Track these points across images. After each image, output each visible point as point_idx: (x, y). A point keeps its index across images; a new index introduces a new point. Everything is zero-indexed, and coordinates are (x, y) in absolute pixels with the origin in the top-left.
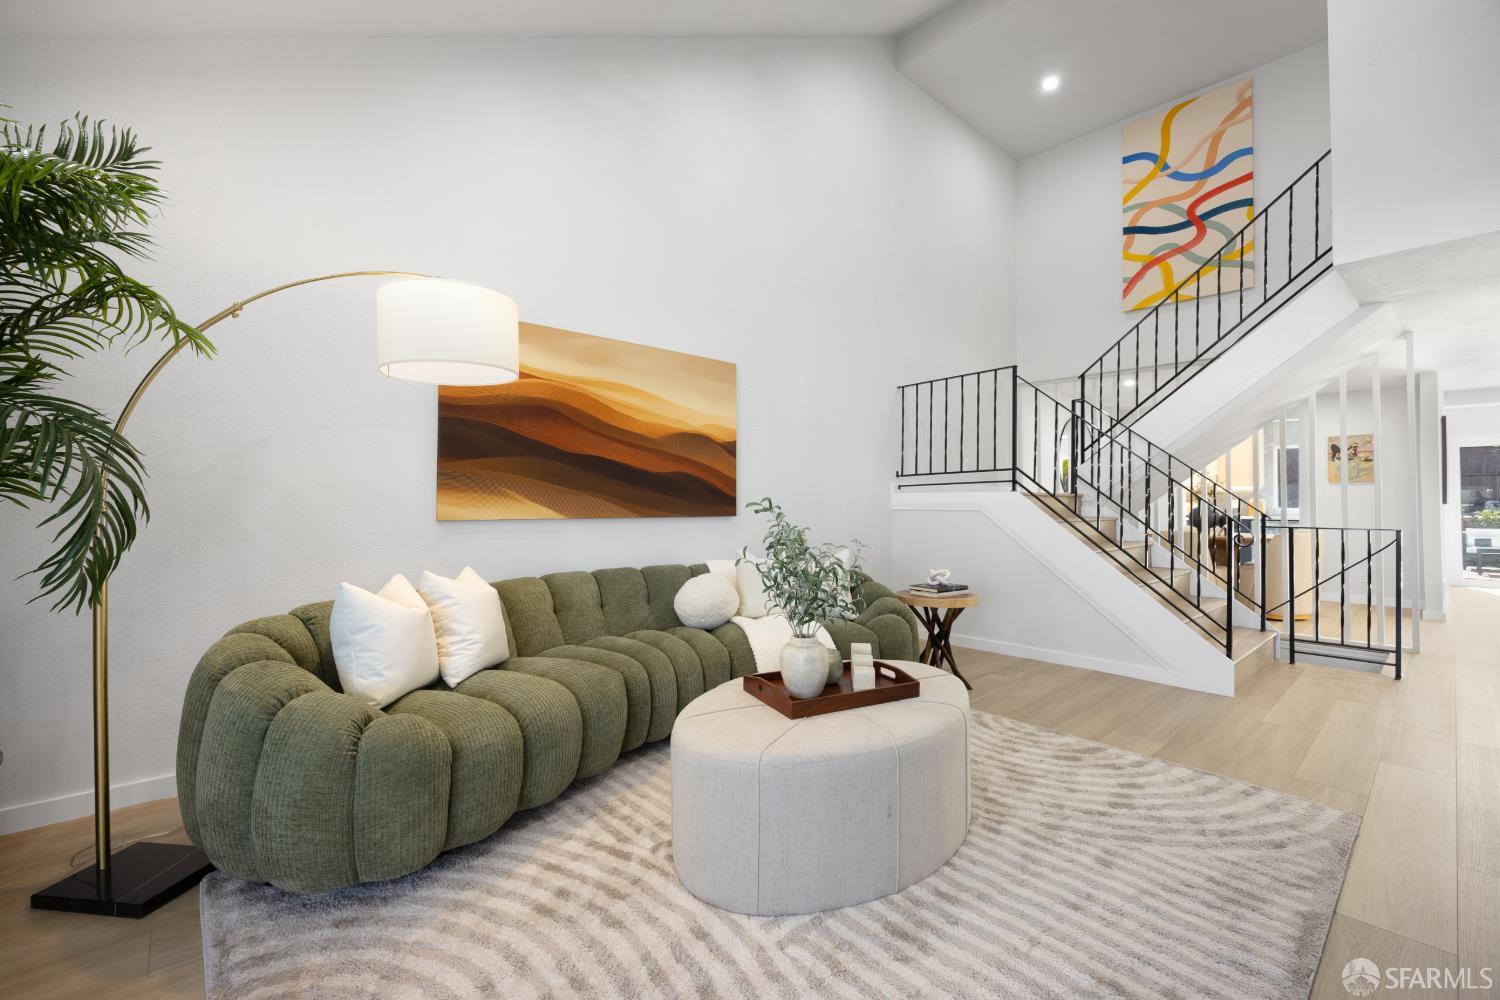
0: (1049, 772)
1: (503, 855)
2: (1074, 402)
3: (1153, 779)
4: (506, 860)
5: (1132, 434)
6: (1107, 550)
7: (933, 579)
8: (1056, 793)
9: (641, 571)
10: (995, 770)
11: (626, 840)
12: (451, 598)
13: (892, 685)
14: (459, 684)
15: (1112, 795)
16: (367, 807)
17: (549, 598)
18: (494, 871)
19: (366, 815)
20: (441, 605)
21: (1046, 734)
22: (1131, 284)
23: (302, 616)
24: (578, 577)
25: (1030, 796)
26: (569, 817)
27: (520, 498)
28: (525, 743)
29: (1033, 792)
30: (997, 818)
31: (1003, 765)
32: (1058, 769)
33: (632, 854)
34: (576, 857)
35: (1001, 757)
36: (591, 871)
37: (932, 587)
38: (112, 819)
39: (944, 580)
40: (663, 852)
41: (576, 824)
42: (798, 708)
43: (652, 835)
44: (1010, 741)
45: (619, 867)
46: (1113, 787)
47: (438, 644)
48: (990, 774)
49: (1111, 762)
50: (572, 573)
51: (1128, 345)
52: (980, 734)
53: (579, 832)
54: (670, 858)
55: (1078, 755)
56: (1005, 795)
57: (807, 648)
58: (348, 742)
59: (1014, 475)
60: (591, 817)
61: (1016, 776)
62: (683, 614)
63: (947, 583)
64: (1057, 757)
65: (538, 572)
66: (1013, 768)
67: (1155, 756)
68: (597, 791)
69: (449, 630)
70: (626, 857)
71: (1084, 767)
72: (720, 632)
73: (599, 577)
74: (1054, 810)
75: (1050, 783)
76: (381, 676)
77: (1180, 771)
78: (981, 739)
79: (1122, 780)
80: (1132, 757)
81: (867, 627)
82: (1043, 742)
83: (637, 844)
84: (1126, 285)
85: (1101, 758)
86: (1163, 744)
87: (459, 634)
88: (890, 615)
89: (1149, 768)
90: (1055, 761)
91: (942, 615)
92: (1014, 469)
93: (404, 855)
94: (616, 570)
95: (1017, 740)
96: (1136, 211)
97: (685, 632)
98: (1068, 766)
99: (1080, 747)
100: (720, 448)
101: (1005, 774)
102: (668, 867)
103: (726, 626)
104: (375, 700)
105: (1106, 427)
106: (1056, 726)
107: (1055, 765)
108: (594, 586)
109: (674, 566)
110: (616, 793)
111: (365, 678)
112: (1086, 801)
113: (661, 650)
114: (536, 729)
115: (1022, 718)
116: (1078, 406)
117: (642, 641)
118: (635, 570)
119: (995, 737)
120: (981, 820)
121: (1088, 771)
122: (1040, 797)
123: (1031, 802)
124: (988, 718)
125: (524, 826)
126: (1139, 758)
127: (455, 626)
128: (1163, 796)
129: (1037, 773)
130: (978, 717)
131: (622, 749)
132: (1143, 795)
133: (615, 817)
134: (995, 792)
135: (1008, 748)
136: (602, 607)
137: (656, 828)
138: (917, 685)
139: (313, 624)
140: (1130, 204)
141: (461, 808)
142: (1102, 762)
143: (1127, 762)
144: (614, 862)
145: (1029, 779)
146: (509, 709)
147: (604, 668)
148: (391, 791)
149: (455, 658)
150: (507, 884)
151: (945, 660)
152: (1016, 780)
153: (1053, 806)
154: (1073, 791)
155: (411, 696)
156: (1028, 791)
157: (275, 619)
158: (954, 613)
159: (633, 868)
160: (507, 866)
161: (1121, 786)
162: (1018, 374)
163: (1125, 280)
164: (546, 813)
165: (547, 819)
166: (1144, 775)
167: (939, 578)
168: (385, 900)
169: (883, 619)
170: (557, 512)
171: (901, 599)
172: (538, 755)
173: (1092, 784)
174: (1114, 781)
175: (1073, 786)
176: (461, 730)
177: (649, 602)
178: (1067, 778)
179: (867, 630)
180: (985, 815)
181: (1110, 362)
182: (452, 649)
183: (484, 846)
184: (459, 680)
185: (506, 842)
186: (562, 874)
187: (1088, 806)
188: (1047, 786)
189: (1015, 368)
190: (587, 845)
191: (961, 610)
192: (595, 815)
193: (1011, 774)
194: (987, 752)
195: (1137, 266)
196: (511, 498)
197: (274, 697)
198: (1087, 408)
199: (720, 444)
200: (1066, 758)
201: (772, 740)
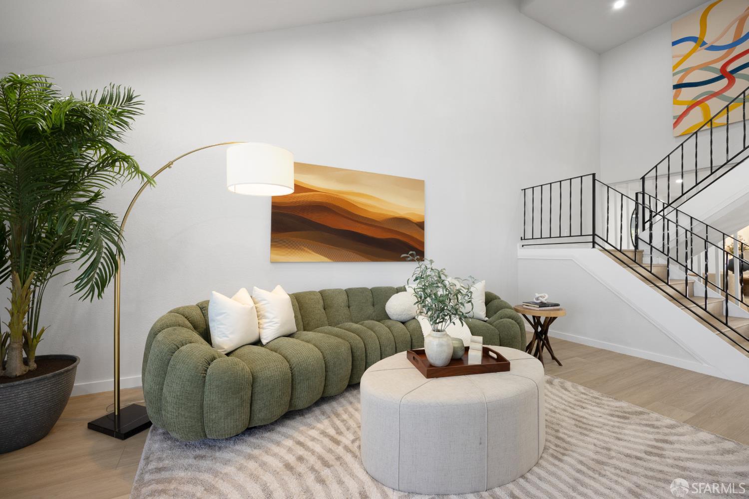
0: (604, 424)
1: (279, 432)
2: (637, 194)
3: (682, 438)
4: (280, 436)
5: (679, 212)
6: (658, 285)
7: (537, 299)
8: (607, 439)
9: (371, 290)
10: (566, 419)
11: (339, 433)
12: (265, 300)
13: (495, 362)
14: (267, 343)
15: (649, 446)
16: (209, 402)
17: (321, 302)
18: (272, 441)
19: (208, 406)
20: (262, 304)
21: (606, 399)
22: (678, 120)
23: (200, 306)
24: (338, 292)
25: (589, 439)
26: (316, 416)
27: (310, 251)
28: (292, 376)
29: (591, 437)
30: (562, 451)
31: (572, 416)
32: (612, 423)
33: (341, 442)
34: (313, 439)
35: (572, 411)
36: (318, 448)
37: (536, 304)
38: (121, 393)
39: (544, 300)
40: (357, 444)
41: (319, 421)
42: (433, 372)
43: (355, 432)
44: (581, 401)
45: (333, 448)
46: (650, 440)
47: (259, 323)
48: (563, 421)
49: (650, 423)
50: (334, 289)
51: (676, 158)
52: (561, 395)
53: (319, 425)
54: (359, 447)
55: (628, 415)
56: (570, 436)
57: (439, 337)
58: (202, 369)
59: (594, 239)
60: (327, 418)
61: (581, 425)
62: (390, 313)
63: (546, 302)
64: (612, 415)
65: (317, 288)
66: (578, 419)
67: (686, 422)
68: (334, 404)
69: (264, 316)
70: (338, 443)
71: (630, 424)
72: (408, 324)
73: (349, 292)
74: (604, 451)
75: (604, 432)
76: (228, 337)
77: (704, 435)
78: (561, 398)
79: (657, 437)
80: (668, 421)
81: (493, 326)
82: (603, 404)
83: (345, 437)
84: (675, 120)
85: (644, 419)
86: (692, 415)
87: (269, 318)
88: (508, 319)
89: (680, 430)
90: (610, 418)
91: (542, 320)
92: (594, 235)
93: (226, 428)
94: (357, 288)
95: (586, 401)
96: (682, 74)
97: (389, 322)
98: (619, 422)
99: (630, 410)
100: (416, 226)
101: (573, 422)
102: (357, 453)
103: (412, 321)
104: (224, 349)
105: (660, 208)
106: (615, 394)
107: (609, 420)
108: (345, 297)
109: (387, 287)
110: (343, 406)
111: (221, 338)
112: (629, 448)
113: (374, 332)
114: (298, 369)
115: (593, 387)
116: (640, 196)
117: (366, 326)
118: (368, 289)
119: (571, 397)
120: (551, 451)
121: (633, 427)
122: (596, 441)
123: (589, 443)
124: (568, 384)
125: (294, 418)
126: (673, 422)
127: (267, 314)
128: (688, 452)
129: (596, 424)
130: (562, 383)
131: (349, 383)
132: (672, 449)
133: (339, 420)
134: (565, 434)
135: (578, 406)
136: (349, 307)
137: (357, 428)
138: (509, 364)
139: (204, 310)
140: (677, 70)
141: (256, 407)
142: (645, 422)
143: (663, 424)
144: (331, 445)
145: (589, 427)
146: (286, 358)
147: (340, 340)
148: (220, 396)
149: (267, 330)
150: (275, 449)
151: (545, 347)
152: (580, 427)
153: (603, 448)
154: (619, 439)
155: (242, 348)
156: (586, 435)
157: (187, 307)
158: (551, 320)
159: (340, 450)
160: (278, 439)
161: (657, 440)
162: (596, 178)
163: (674, 117)
164: (306, 413)
165: (306, 416)
166: (675, 434)
167: (541, 298)
168: (220, 448)
169: (502, 321)
170: (328, 258)
171: (517, 310)
172: (298, 383)
173: (635, 437)
174: (651, 436)
175: (619, 436)
176: (258, 367)
177: (373, 305)
178: (617, 430)
179: (493, 327)
180: (555, 448)
181: (663, 168)
182: (265, 326)
183: (273, 426)
184: (267, 341)
185: (283, 426)
186: (304, 448)
187: (629, 452)
188: (601, 434)
189: (594, 175)
190: (321, 433)
191: (555, 318)
192: (329, 417)
193: (577, 423)
194: (563, 407)
195: (684, 108)
196: (307, 252)
197: (175, 345)
198: (647, 197)
199: (415, 223)
200: (618, 417)
201: (410, 390)
